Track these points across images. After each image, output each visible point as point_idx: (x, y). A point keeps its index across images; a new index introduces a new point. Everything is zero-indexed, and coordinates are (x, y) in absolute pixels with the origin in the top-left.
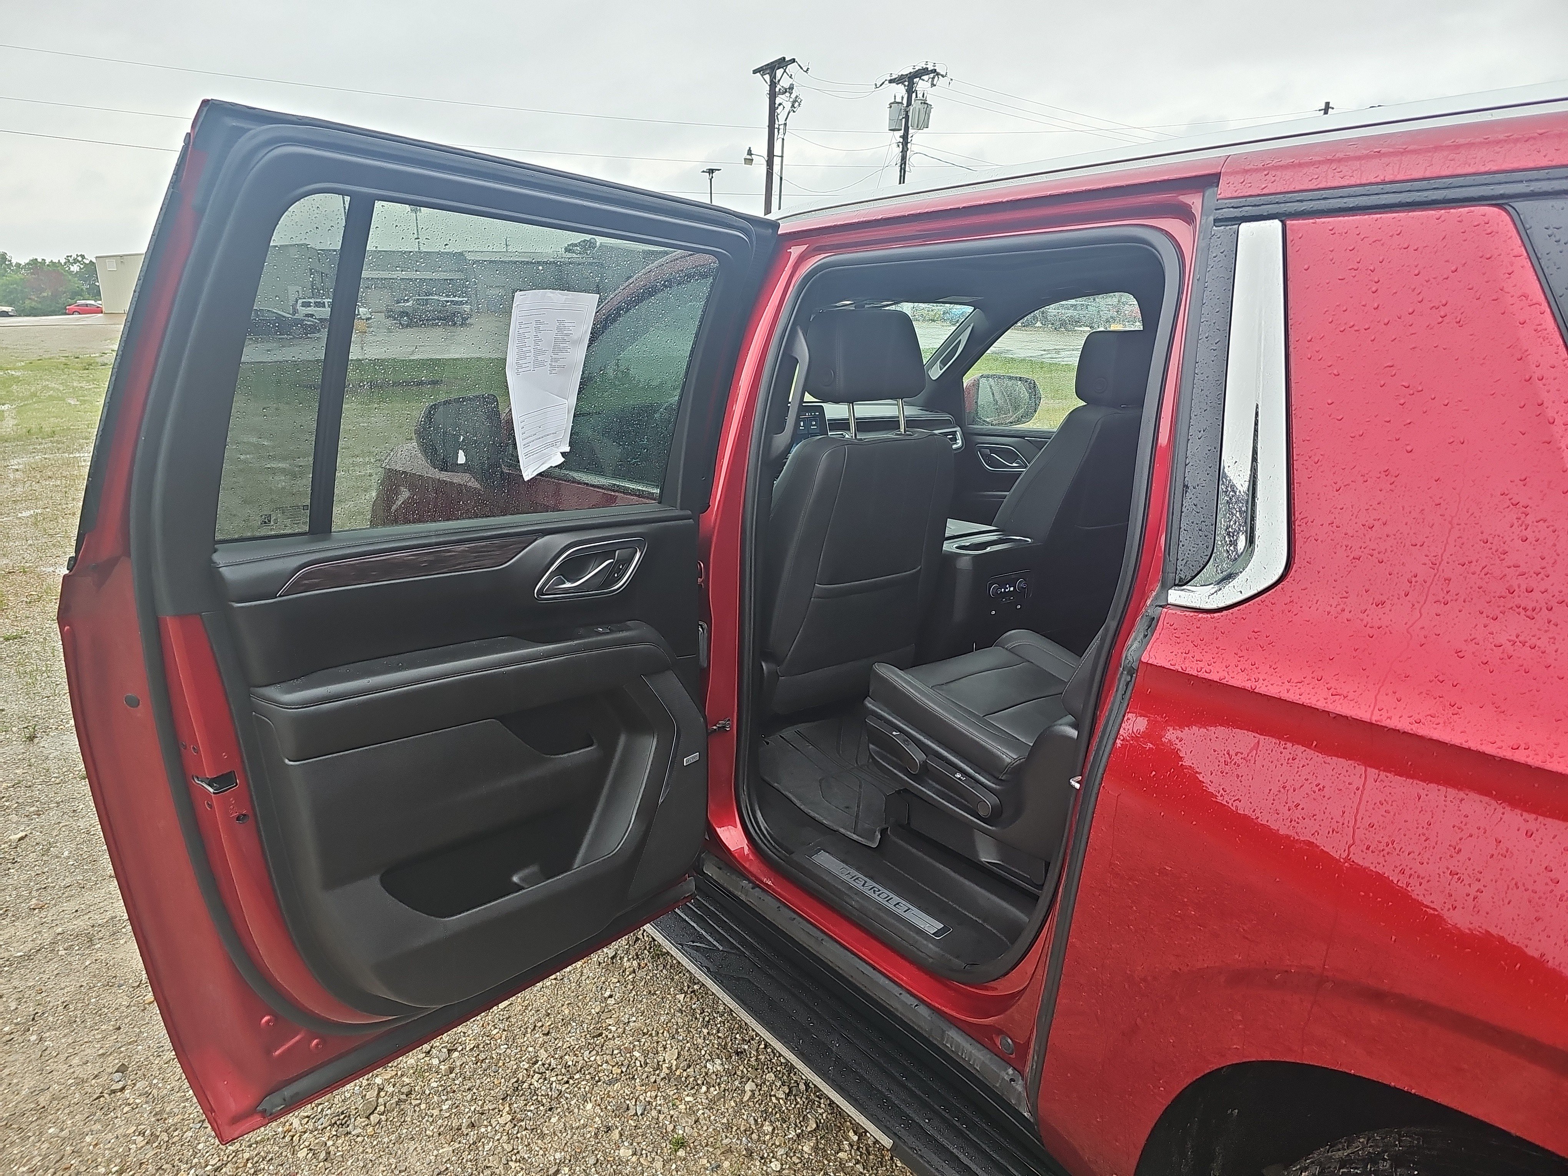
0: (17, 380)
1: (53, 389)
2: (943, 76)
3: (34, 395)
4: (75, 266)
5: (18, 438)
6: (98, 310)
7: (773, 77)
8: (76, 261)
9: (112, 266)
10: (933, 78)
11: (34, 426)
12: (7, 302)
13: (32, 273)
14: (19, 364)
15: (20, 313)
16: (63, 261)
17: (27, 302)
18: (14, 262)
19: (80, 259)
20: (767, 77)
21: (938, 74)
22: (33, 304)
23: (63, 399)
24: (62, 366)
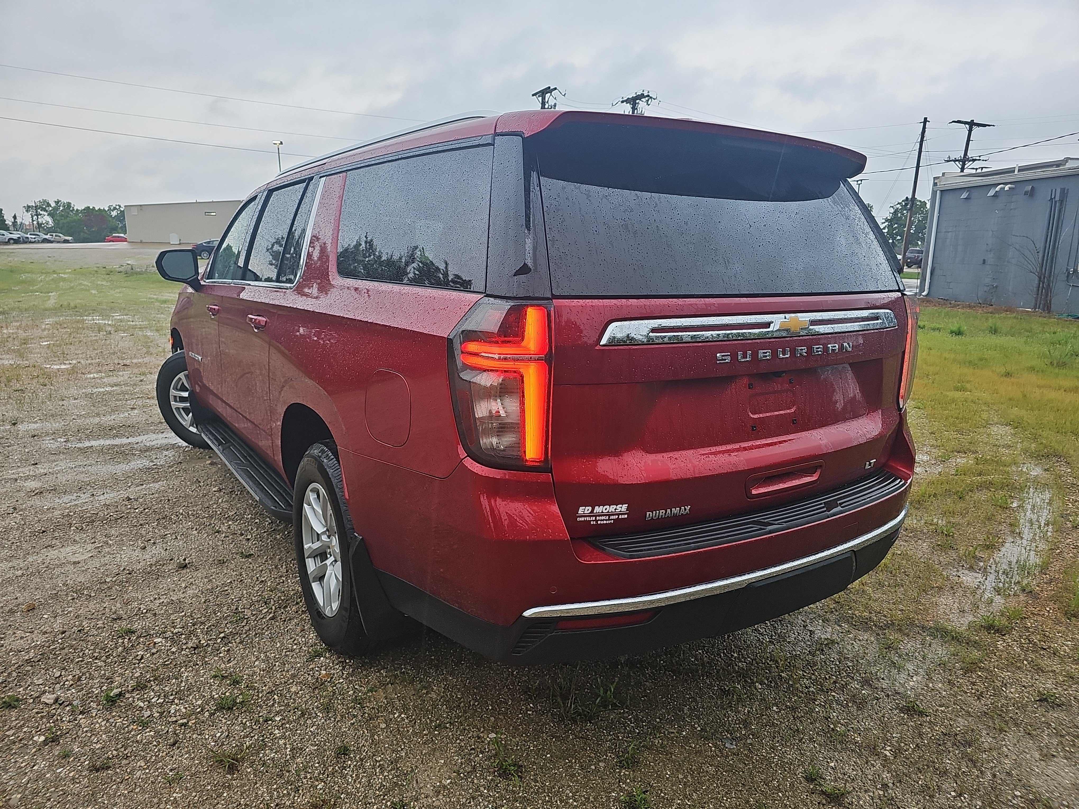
0: (64, 280)
1: (84, 285)
2: (654, 99)
3: (72, 288)
4: (115, 212)
5: (55, 309)
6: (125, 240)
7: (544, 99)
8: (115, 209)
9: (135, 212)
10: (648, 100)
11: (65, 303)
12: (69, 234)
13: (86, 216)
14: (67, 271)
15: (76, 241)
16: (106, 209)
17: (82, 234)
18: (75, 208)
19: (118, 207)
20: (540, 99)
21: (651, 98)
22: (86, 235)
23: (89, 290)
24: (94, 272)
